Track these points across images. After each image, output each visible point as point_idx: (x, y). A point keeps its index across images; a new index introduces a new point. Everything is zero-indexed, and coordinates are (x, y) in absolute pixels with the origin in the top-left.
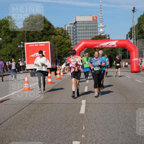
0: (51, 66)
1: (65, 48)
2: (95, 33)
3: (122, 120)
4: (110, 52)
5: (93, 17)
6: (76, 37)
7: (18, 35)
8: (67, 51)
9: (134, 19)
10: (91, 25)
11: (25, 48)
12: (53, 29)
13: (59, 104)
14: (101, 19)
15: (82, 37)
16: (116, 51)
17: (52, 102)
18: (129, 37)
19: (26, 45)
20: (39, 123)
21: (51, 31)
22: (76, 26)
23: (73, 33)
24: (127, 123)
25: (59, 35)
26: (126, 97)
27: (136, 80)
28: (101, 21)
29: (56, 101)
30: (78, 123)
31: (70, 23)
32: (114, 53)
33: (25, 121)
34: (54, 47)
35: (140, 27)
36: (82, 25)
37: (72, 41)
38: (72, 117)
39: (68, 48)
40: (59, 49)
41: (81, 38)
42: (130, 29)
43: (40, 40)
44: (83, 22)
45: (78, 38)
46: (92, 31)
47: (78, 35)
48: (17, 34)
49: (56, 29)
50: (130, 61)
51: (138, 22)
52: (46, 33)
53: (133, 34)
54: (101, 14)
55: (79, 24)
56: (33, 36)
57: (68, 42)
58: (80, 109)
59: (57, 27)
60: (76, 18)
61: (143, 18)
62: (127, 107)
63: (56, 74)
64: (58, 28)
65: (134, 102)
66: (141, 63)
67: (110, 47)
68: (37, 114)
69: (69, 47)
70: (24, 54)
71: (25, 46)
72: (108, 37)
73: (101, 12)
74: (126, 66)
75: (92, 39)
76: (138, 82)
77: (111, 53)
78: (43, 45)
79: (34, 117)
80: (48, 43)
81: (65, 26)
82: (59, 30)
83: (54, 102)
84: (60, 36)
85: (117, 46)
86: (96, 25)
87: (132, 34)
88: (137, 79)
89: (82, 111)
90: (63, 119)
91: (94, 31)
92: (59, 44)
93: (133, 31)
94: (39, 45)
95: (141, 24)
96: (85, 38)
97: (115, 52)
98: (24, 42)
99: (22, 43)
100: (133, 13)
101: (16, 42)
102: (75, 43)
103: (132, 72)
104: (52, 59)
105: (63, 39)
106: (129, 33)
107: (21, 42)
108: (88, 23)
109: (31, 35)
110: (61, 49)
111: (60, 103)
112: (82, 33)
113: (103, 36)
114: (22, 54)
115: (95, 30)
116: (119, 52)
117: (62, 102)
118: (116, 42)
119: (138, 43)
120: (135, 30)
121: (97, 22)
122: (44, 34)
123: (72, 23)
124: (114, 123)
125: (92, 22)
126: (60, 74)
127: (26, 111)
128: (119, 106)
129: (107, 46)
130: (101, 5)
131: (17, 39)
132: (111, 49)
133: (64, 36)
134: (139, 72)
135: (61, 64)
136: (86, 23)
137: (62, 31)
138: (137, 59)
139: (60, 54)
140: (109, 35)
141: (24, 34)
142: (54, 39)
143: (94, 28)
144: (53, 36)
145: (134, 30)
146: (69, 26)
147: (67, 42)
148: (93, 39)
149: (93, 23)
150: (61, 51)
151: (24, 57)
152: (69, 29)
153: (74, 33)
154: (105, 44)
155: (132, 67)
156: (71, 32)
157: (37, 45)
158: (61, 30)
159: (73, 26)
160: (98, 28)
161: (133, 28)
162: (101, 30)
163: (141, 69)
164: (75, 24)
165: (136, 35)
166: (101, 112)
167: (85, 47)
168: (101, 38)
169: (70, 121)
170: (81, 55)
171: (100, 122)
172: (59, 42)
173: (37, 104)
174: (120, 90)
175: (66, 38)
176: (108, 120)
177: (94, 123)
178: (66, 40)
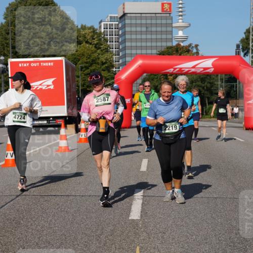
0: (67, 112)
2: (167, 40)
3: (223, 234)
4: (200, 83)
5: (163, 5)
6: (125, 48)
10: (159, 22)
11: (8, 71)
13: (83, 198)
14: (180, 10)
15: (136, 48)
16: (211, 81)
17: (67, 194)
18: (243, 51)
19: (11, 63)
20: (37, 240)
22: (123, 23)
23: (118, 39)
24: (234, 243)
25: (87, 42)
26: (233, 184)
28: (181, 14)
29: (77, 191)
30: (124, 240)
31: (111, 17)
32: (209, 85)
33: (7, 234)
34: (73, 70)
36: (139, 22)
37: (114, 57)
38: (111, 228)
39: (106, 72)
40: (85, 75)
41: (134, 52)
42: (245, 33)
44: (140, 15)
45: (128, 52)
46: (159, 37)
47: (128, 44)
49: (79, 30)
53: (251, 45)
55: (131, 18)
57: (107, 59)
58: (129, 210)
59: (82, 25)
60: (124, 5)
63: (78, 130)
64: (85, 26)
67: (198, 71)
68: (34, 219)
69: (109, 71)
71: (9, 66)
72: (195, 51)
75: (160, 54)
77: (201, 86)
78: (50, 64)
79: (27, 226)
80: (62, 61)
81: (100, 22)
82: (87, 31)
83: (73, 194)
84: (87, 45)
85: (214, 70)
86: (169, 21)
87: (249, 44)
89: (136, 212)
90: (92, 232)
91: (164, 36)
92: (86, 63)
93: (251, 37)
94: (40, 64)
96: (144, 52)
97: (210, 83)
98: (6, 56)
99: (2, 58)
102: (121, 61)
103: (247, 129)
104: (70, 95)
105: (96, 51)
106: (242, 41)
108: (151, 18)
111: (86, 194)
112: (136, 40)
113: (184, 46)
115: (167, 32)
116: (219, 83)
117: (91, 192)
118: (213, 60)
121: (171, 15)
123: (114, 17)
124: (205, 241)
125: (159, 15)
127: (8, 212)
129: (193, 70)
132: (202, 76)
133: (97, 46)
136: (146, 18)
137: (92, 33)
139: (88, 86)
140: (197, 46)
141: (6, 39)
143: (164, 29)
146: (109, 23)
147: (103, 58)
148: (162, 54)
149: (161, 18)
152: (108, 30)
153: (120, 41)
156: (114, 36)
157: (35, 65)
158: (90, 31)
159: (117, 23)
160: (174, 29)
161: (251, 31)
162: (181, 33)
164: (122, 19)
166: (177, 216)
167: (144, 72)
168: (180, 51)
169: (106, 237)
170: (134, 89)
171: (173, 239)
172: (85, 59)
173: (33, 197)
174: (220, 169)
175: (101, 50)
176: (192, 236)
177: (161, 241)
178: (102, 55)
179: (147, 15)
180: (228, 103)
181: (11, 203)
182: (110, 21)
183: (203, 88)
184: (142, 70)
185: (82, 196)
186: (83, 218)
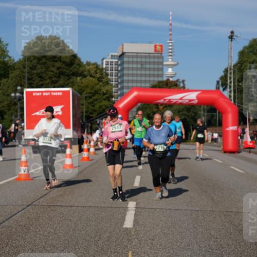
0: (73, 134)
1: (101, 102)
2: (158, 76)
3: (204, 242)
4: (185, 112)
5: (155, 46)
6: (122, 82)
7: (12, 73)
8: (104, 107)
9: (232, 52)
10: (152, 60)
11: (23, 98)
12: (78, 65)
13: (84, 208)
14: (170, 51)
15: (133, 81)
16: (195, 111)
17: (71, 204)
18: (222, 86)
19: (27, 92)
20: (44, 244)
21: (75, 68)
22: (122, 60)
23: (118, 73)
24: (212, 250)
25: (91, 76)
26: (212, 199)
27: (232, 167)
28: (170, 54)
29: (80, 202)
30: (118, 245)
31: (112, 56)
32: (193, 114)
33: (18, 238)
34: (79, 99)
35: (242, 68)
36: (135, 60)
37: (114, 89)
38: (108, 234)
39: (107, 101)
40: (89, 103)
41: (130, 85)
42: (224, 72)
43: (53, 85)
44: (136, 54)
46: (152, 73)
47: (125, 78)
48: (10, 72)
49: (84, 66)
50: (221, 132)
51: (239, 58)
52: (65, 72)
53: (229, 81)
54: (171, 40)
55: (128, 57)
56: (41, 77)
57: (107, 91)
58: (123, 219)
59: (87, 62)
60: (123, 45)
61: (248, 52)
62: (214, 217)
63: (81, 150)
64: (90, 63)
65: (227, 210)
66: (242, 135)
67: (185, 102)
68: (42, 226)
69: (109, 101)
70: (22, 109)
71: (25, 95)
72: (182, 85)
73: (170, 37)
74: (214, 140)
75: (152, 87)
76: (236, 171)
77: (187, 115)
78: (59, 94)
79: (35, 232)
80: (69, 91)
81: (103, 59)
82: (91, 67)
83: (76, 204)
84: (91, 78)
85: (198, 102)
86: (160, 60)
87: (227, 81)
88: (234, 166)
89: (129, 223)
90: (92, 237)
91: (156, 73)
92: (90, 93)
93: (229, 75)
94: (51, 94)
95: (244, 62)
96: (139, 85)
97: (194, 113)
98: (23, 86)
99: (19, 88)
100: (230, 42)
101: (8, 87)
102: (119, 92)
103: (225, 152)
104: (76, 121)
105: (98, 84)
106: (222, 78)
107: (16, 86)
108: (146, 57)
109: (37, 74)
110: (92, 103)
111: (87, 205)
112: (133, 75)
113: (172, 82)
114: (19, 110)
115: (158, 69)
116: (202, 113)
117: (91, 203)
119: (238, 98)
120: (234, 72)
121: (163, 55)
122: (62, 73)
123: (115, 55)
124: (188, 248)
125: (153, 55)
126: (88, 150)
127: (20, 219)
128: (198, 216)
129: (180, 101)
130: (171, 24)
131: (10, 81)
132: (188, 107)
133: (100, 80)
134: (239, 152)
135: (92, 132)
137: (95, 69)
138: (235, 128)
139: (91, 113)
140: (183, 81)
141: (23, 72)
142: (80, 84)
143: (156, 66)
144: (79, 78)
145: (231, 74)
146: (109, 60)
147: (104, 90)
148: (154, 87)
149: (154, 57)
150: (93, 106)
151: (22, 115)
152: (109, 66)
153: (119, 75)
154: (176, 97)
155: (225, 143)
156: (114, 72)
157: (47, 94)
158: (94, 66)
159: (117, 60)
161: (229, 70)
163: (242, 148)
164: (121, 57)
165: (234, 83)
166: (164, 226)
167: (139, 102)
168: (169, 85)
169: (103, 242)
170: (130, 116)
171: (161, 245)
172: (89, 90)
173: (42, 206)
174: (201, 185)
175: (103, 83)
176: (177, 242)
177: (151, 247)
178: (103, 86)
179: (143, 54)
180: (206, 129)
181: (23, 211)
182: (112, 59)
183: (188, 116)
184: (137, 100)
185: (84, 207)
186: (83, 226)
